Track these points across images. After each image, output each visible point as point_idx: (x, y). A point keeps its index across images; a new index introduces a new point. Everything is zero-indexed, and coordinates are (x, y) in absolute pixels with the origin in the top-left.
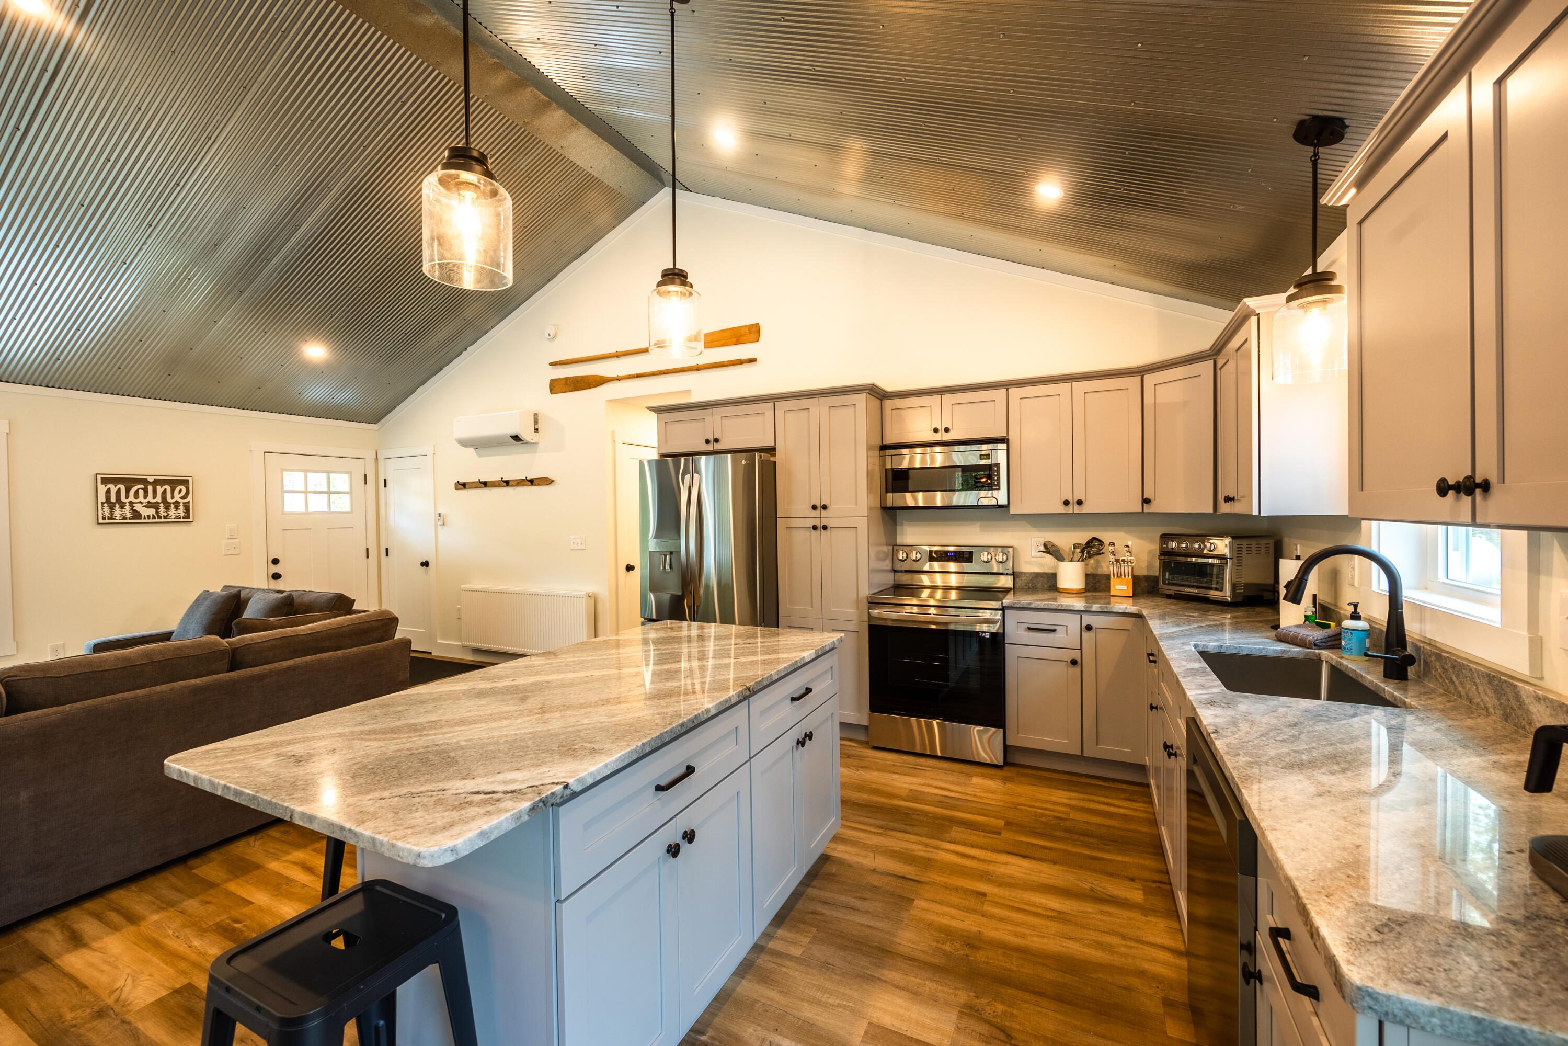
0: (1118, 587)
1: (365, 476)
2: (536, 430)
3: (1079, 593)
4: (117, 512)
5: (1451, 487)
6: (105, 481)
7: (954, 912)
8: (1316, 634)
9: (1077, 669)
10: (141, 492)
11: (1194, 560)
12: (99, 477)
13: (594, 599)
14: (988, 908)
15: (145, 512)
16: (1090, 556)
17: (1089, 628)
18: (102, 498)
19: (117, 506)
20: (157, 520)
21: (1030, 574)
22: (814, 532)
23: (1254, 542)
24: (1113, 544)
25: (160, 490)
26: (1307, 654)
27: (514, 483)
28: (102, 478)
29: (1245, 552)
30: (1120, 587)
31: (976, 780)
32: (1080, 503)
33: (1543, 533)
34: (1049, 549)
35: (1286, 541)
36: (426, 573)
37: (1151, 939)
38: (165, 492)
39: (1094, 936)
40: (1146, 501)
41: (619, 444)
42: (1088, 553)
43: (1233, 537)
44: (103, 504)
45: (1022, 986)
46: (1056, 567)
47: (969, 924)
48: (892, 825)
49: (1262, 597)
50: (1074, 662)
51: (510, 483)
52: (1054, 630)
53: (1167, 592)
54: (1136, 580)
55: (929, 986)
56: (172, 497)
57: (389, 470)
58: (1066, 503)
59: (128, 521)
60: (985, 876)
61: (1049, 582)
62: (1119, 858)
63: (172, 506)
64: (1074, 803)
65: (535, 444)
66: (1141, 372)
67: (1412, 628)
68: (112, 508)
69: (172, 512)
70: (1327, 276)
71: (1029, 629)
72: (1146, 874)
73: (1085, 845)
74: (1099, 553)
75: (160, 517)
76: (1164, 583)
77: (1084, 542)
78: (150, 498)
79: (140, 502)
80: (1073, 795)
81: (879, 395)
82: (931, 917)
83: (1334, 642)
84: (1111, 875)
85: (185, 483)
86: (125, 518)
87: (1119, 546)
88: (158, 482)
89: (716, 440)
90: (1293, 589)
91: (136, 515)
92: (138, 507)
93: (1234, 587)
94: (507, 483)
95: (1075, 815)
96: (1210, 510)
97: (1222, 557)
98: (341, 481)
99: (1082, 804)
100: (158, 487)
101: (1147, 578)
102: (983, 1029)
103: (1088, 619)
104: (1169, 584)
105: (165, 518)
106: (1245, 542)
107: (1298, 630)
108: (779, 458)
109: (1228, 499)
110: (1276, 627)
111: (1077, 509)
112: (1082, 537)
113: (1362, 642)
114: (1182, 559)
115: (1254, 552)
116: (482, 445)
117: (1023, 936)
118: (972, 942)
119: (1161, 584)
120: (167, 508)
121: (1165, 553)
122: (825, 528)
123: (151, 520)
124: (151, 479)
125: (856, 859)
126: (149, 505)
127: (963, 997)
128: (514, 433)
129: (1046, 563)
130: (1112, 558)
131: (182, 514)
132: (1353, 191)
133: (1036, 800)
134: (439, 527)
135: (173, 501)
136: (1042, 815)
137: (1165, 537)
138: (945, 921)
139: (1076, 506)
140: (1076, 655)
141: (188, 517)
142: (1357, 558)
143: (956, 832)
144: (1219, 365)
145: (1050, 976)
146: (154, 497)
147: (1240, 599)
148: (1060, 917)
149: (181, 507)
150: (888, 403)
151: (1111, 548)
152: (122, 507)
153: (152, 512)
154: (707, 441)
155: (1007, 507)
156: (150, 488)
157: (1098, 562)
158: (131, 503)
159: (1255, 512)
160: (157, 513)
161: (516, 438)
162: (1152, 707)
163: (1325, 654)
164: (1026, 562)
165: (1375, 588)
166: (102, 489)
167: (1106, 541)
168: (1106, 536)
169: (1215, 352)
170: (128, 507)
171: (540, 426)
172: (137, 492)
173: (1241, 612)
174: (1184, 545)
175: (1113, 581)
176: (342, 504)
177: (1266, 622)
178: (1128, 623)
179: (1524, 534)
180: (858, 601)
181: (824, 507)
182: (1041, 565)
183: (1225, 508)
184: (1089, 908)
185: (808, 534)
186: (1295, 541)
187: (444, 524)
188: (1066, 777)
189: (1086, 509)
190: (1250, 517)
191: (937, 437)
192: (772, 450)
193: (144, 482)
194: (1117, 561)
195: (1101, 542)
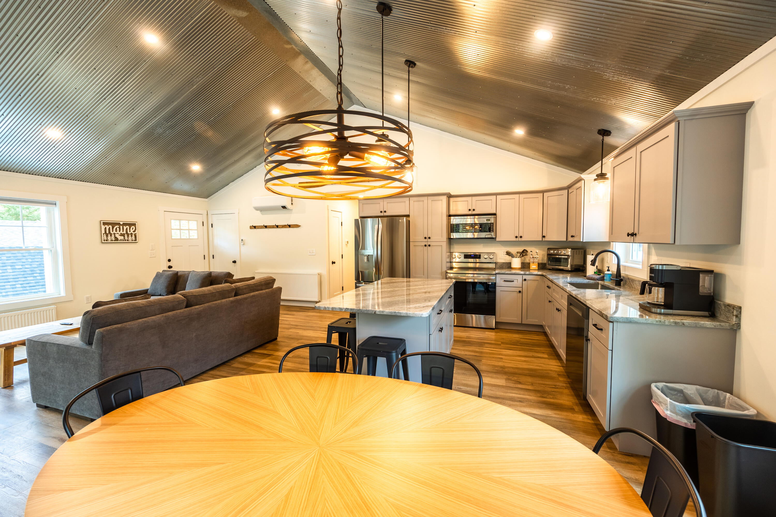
0: (533, 267)
1: (203, 222)
2: (292, 204)
3: (519, 269)
4: (109, 237)
5: (630, 235)
6: (104, 224)
7: (495, 362)
8: (598, 277)
9: (521, 294)
10: (118, 229)
11: (557, 256)
12: (102, 222)
13: (320, 275)
14: (503, 361)
15: (120, 238)
16: (523, 256)
17: (525, 280)
18: (103, 232)
19: (109, 235)
20: (124, 242)
21: (501, 263)
22: (425, 247)
23: (578, 251)
24: (532, 252)
25: (125, 228)
26: (595, 282)
27: (281, 227)
28: (103, 222)
29: (575, 254)
30: (534, 266)
31: (487, 333)
32: (521, 237)
33: (651, 244)
34: (508, 253)
35: (587, 250)
36: (235, 266)
37: (552, 364)
38: (127, 229)
39: (536, 364)
40: (544, 237)
41: (330, 211)
42: (523, 255)
43: (572, 249)
44: (104, 234)
45: (520, 374)
46: (511, 260)
47: (500, 364)
48: (465, 344)
49: (580, 269)
50: (520, 292)
51: (279, 227)
52: (513, 281)
53: (549, 268)
54: (539, 264)
55: (494, 376)
56: (130, 231)
57: (214, 219)
58: (516, 237)
59: (113, 242)
60: (502, 355)
61: (508, 266)
62: (539, 349)
63: (130, 235)
64: (520, 337)
65: (292, 210)
66: (543, 192)
67: (623, 273)
68: (107, 236)
69: (130, 238)
70: (605, 174)
71: (505, 281)
72: (547, 352)
73: (527, 346)
74: (526, 255)
75: (125, 240)
76: (548, 265)
77: (521, 251)
78: (121, 232)
79: (118, 233)
80: (520, 335)
81: (449, 196)
82: (489, 363)
83: (602, 279)
84: (537, 352)
85: (134, 225)
86: (112, 241)
87: (534, 253)
88: (125, 224)
89: (385, 212)
90: (593, 262)
91: (116, 239)
92: (117, 236)
93: (571, 266)
94: (277, 226)
95: (521, 340)
96: (565, 240)
97: (568, 256)
98: (193, 225)
99: (523, 337)
100: (124, 227)
101: (542, 264)
102: (513, 382)
103: (525, 277)
104: (550, 265)
105: (127, 240)
106: (575, 251)
107: (593, 276)
108: (411, 219)
109: (572, 236)
110: (585, 276)
111: (520, 239)
112: (521, 249)
113: (610, 277)
114: (554, 256)
115: (578, 254)
116: (263, 210)
117: (517, 365)
118: (503, 367)
119: (547, 266)
120: (128, 236)
121: (549, 255)
122: (429, 246)
123: (122, 242)
124: (121, 223)
125: (459, 353)
126: (121, 235)
127: (505, 377)
128: (283, 205)
129: (507, 259)
130: (531, 256)
131: (134, 239)
132: (613, 159)
133: (509, 337)
134: (242, 246)
135: (130, 233)
136: (512, 340)
137: (549, 249)
138: (493, 364)
139: (520, 238)
140: (520, 289)
141: (136, 240)
142: (609, 253)
143: (486, 345)
144: (570, 192)
145: (528, 372)
146: (123, 232)
147: (573, 270)
148: (525, 361)
149: (133, 236)
150: (452, 199)
151: (531, 253)
152: (111, 236)
153: (122, 238)
154: (381, 212)
155: (496, 238)
156: (121, 227)
157: (525, 258)
158: (114, 234)
159: (582, 240)
160: (124, 238)
161: (284, 207)
162: (549, 302)
163: (600, 282)
164: (499, 259)
165: (614, 262)
166: (103, 227)
167: (529, 251)
168: (529, 249)
169: (569, 187)
170: (113, 236)
171: (293, 202)
172: (116, 229)
173: (574, 273)
174: (556, 252)
175: (531, 264)
176: (194, 235)
177: (583, 275)
178: (538, 278)
179: (647, 244)
180: (442, 273)
181: (429, 238)
182: (505, 259)
183: (570, 239)
184: (533, 359)
185: (423, 248)
186: (590, 250)
187: (244, 244)
188: (516, 331)
189: (523, 239)
190: (580, 242)
191: (470, 213)
192: (408, 216)
193: (119, 224)
194: (533, 257)
195: (527, 251)
